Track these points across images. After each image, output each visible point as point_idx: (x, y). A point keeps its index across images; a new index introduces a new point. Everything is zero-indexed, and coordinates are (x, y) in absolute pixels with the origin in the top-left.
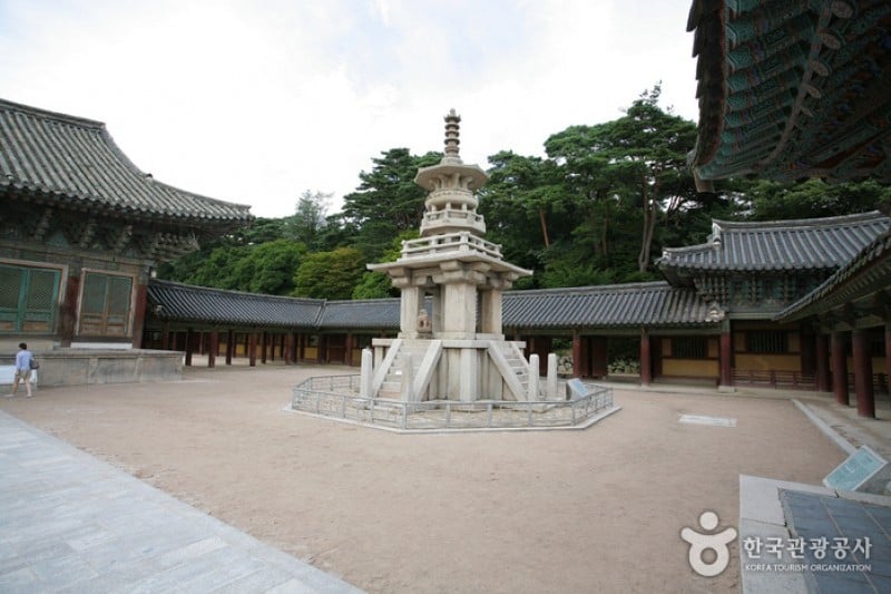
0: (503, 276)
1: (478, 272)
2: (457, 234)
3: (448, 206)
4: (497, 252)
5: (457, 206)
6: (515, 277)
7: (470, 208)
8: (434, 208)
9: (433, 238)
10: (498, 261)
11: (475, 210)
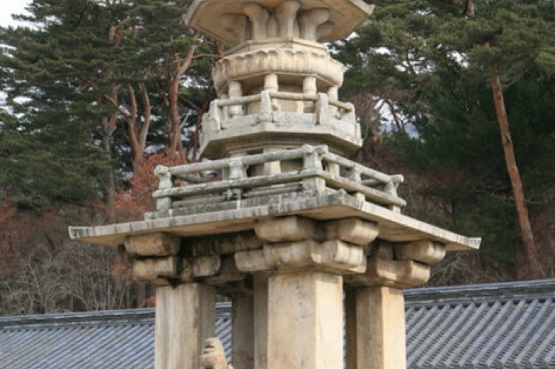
0: (408, 251)
1: (349, 244)
2: (295, 152)
3: (272, 82)
4: (392, 194)
5: (291, 82)
6: (437, 254)
7: (323, 86)
8: (235, 89)
9: (236, 162)
10: (394, 216)
11: (334, 92)
